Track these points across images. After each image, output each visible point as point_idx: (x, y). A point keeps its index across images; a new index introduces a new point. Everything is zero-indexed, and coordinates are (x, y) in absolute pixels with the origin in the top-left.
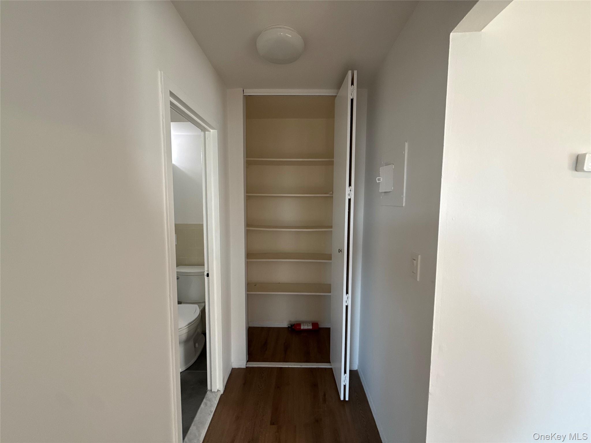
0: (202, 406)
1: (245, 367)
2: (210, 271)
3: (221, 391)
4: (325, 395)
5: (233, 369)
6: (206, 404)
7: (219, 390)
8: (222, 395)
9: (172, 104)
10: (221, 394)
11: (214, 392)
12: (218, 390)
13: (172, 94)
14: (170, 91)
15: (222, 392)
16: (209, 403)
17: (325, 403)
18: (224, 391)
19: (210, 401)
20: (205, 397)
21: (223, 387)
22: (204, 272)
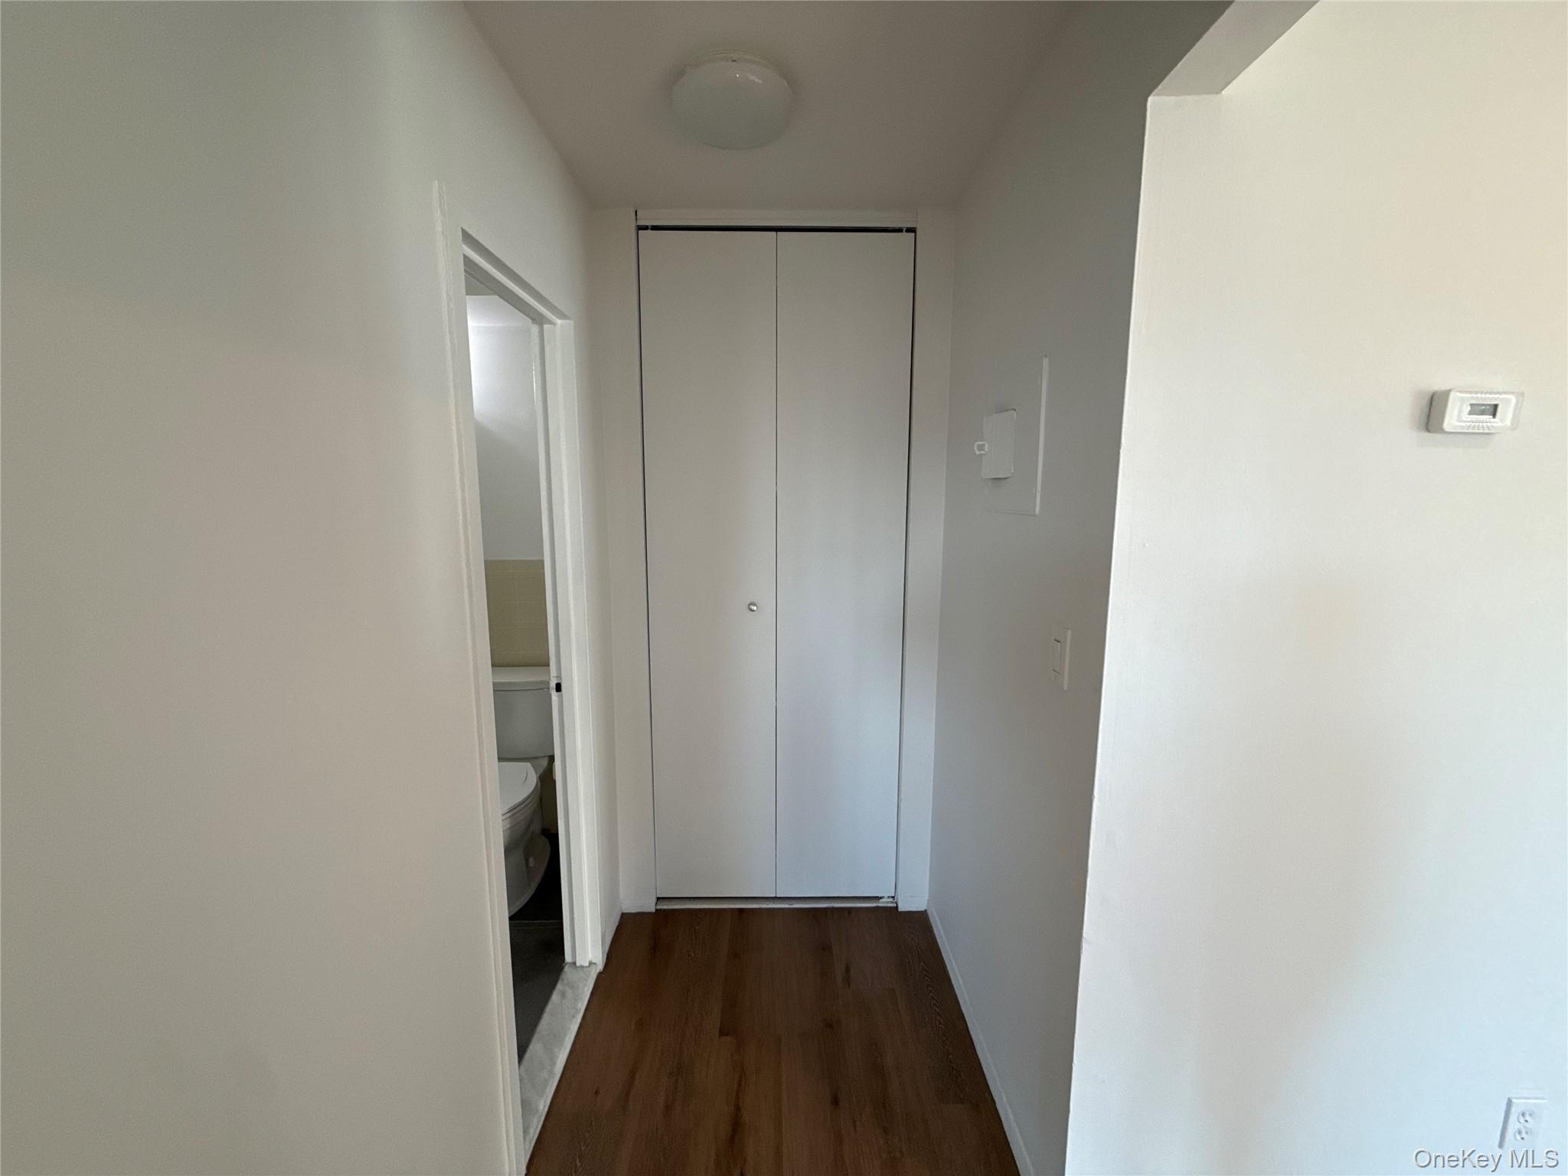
0: (555, 997)
1: (654, 911)
2: (563, 679)
3: (598, 963)
4: (848, 970)
5: (623, 915)
6: (563, 995)
7: (593, 961)
8: (600, 974)
9: (467, 261)
10: (598, 971)
11: (582, 967)
12: (591, 963)
13: (467, 238)
14: (463, 230)
15: (600, 967)
16: (569, 992)
17: (849, 985)
18: (607, 965)
19: (572, 987)
20: (561, 979)
21: (603, 957)
22: (550, 680)
